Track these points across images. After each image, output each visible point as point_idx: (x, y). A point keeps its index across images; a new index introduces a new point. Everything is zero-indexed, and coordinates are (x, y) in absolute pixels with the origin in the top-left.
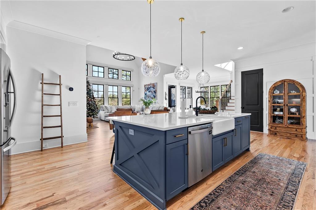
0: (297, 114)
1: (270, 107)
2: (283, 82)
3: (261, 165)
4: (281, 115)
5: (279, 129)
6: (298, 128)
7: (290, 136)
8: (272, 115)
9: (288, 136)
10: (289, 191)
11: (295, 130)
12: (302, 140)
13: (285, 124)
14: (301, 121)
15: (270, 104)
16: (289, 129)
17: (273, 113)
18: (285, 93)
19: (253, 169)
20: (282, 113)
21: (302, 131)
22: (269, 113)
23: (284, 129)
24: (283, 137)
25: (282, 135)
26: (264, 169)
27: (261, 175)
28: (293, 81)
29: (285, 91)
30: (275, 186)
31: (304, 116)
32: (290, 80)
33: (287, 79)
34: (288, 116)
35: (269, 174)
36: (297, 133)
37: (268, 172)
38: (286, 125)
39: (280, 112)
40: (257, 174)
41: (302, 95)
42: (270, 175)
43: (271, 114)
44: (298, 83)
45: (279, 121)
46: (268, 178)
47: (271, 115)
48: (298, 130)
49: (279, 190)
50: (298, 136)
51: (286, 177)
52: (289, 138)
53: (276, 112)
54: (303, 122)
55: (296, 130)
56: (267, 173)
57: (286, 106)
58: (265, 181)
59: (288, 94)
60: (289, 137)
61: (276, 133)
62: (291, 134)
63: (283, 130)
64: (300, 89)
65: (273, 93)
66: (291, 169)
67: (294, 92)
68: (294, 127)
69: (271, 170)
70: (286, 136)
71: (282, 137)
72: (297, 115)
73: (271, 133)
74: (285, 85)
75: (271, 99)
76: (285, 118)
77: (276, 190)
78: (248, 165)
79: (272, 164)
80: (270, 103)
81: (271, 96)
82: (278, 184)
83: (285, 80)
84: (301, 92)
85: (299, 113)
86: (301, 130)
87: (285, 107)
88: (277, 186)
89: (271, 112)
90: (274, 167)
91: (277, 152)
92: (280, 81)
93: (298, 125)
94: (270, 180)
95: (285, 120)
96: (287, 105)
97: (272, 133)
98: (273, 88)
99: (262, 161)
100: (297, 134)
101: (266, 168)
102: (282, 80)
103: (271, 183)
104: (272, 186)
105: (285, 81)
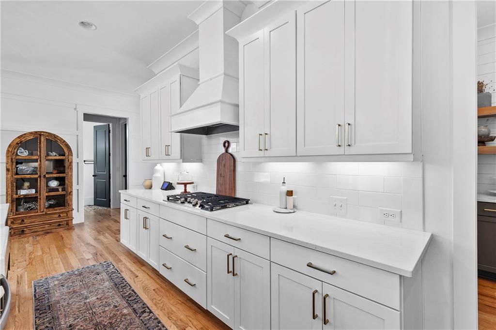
0: (60, 190)
1: (10, 182)
2: (38, 135)
3: (65, 304)
4: (33, 194)
5: (29, 221)
6: (62, 213)
7: (50, 228)
8: (15, 196)
9: (47, 228)
10: (141, 312)
11: (57, 216)
12: (68, 229)
13: (40, 210)
14: (67, 200)
15: (9, 176)
16: (47, 217)
17: (17, 194)
18: (40, 155)
19: (62, 323)
20: (33, 191)
21: (67, 215)
22: (7, 193)
23: (38, 219)
24: (38, 233)
25: (36, 230)
26: (79, 308)
27: (88, 322)
28: (55, 136)
29: (40, 152)
30: (122, 321)
31: (71, 192)
32: (49, 133)
33: (44, 132)
34: (47, 194)
35: (94, 310)
36: (62, 220)
37: (89, 308)
38: (42, 212)
39: (29, 190)
40: (79, 327)
41: (68, 160)
42: (99, 310)
43: (12, 196)
44: (62, 141)
45: (28, 205)
46: (102, 319)
47: (12, 198)
48: (61, 215)
49: (134, 322)
50: (62, 224)
51: (116, 296)
52: (48, 233)
53: (22, 191)
54: (69, 201)
55: (60, 215)
56: (91, 312)
57: (42, 178)
58: (104, 326)
59: (46, 157)
60: (49, 231)
61: (23, 231)
62: (50, 224)
63: (37, 221)
64: (66, 150)
65: (17, 155)
66: (107, 281)
67: (54, 154)
68: (57, 211)
69: (88, 300)
70: (42, 231)
71: (36, 233)
72: (60, 192)
73: (12, 233)
74: (40, 141)
75: (12, 166)
76: (40, 199)
77: (132, 326)
78: (43, 323)
79: (77, 289)
80: (10, 173)
81: (12, 159)
82: (122, 315)
83: (41, 132)
84: (66, 155)
85: (62, 189)
86: (67, 213)
87: (40, 181)
88: (125, 319)
89: (12, 192)
90: (85, 292)
91: (57, 263)
92: (31, 133)
93: (62, 208)
94: (108, 318)
95: (42, 204)
96: (45, 176)
97: (14, 233)
98: (17, 144)
99: (57, 295)
100: (61, 222)
101: (76, 304)
102: (36, 132)
103: (114, 321)
104: (121, 326)
105: (40, 135)
